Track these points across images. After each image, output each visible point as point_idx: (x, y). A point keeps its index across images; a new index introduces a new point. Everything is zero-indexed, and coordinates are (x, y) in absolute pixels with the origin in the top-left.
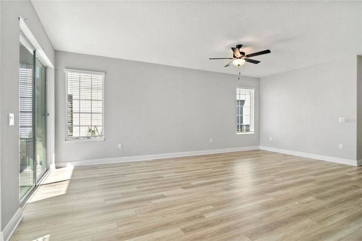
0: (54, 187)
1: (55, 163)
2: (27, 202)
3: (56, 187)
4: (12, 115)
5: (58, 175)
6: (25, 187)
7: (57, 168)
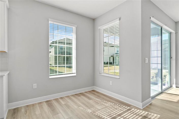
0: (171, 96)
1: (176, 84)
2: (156, 98)
3: (173, 96)
4: (147, 59)
5: (176, 91)
6: (157, 91)
7: (177, 87)
